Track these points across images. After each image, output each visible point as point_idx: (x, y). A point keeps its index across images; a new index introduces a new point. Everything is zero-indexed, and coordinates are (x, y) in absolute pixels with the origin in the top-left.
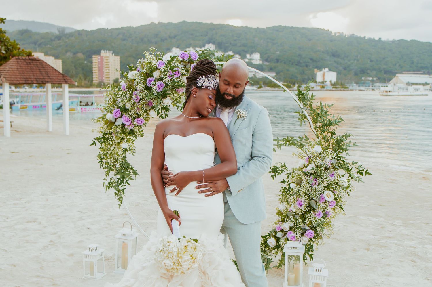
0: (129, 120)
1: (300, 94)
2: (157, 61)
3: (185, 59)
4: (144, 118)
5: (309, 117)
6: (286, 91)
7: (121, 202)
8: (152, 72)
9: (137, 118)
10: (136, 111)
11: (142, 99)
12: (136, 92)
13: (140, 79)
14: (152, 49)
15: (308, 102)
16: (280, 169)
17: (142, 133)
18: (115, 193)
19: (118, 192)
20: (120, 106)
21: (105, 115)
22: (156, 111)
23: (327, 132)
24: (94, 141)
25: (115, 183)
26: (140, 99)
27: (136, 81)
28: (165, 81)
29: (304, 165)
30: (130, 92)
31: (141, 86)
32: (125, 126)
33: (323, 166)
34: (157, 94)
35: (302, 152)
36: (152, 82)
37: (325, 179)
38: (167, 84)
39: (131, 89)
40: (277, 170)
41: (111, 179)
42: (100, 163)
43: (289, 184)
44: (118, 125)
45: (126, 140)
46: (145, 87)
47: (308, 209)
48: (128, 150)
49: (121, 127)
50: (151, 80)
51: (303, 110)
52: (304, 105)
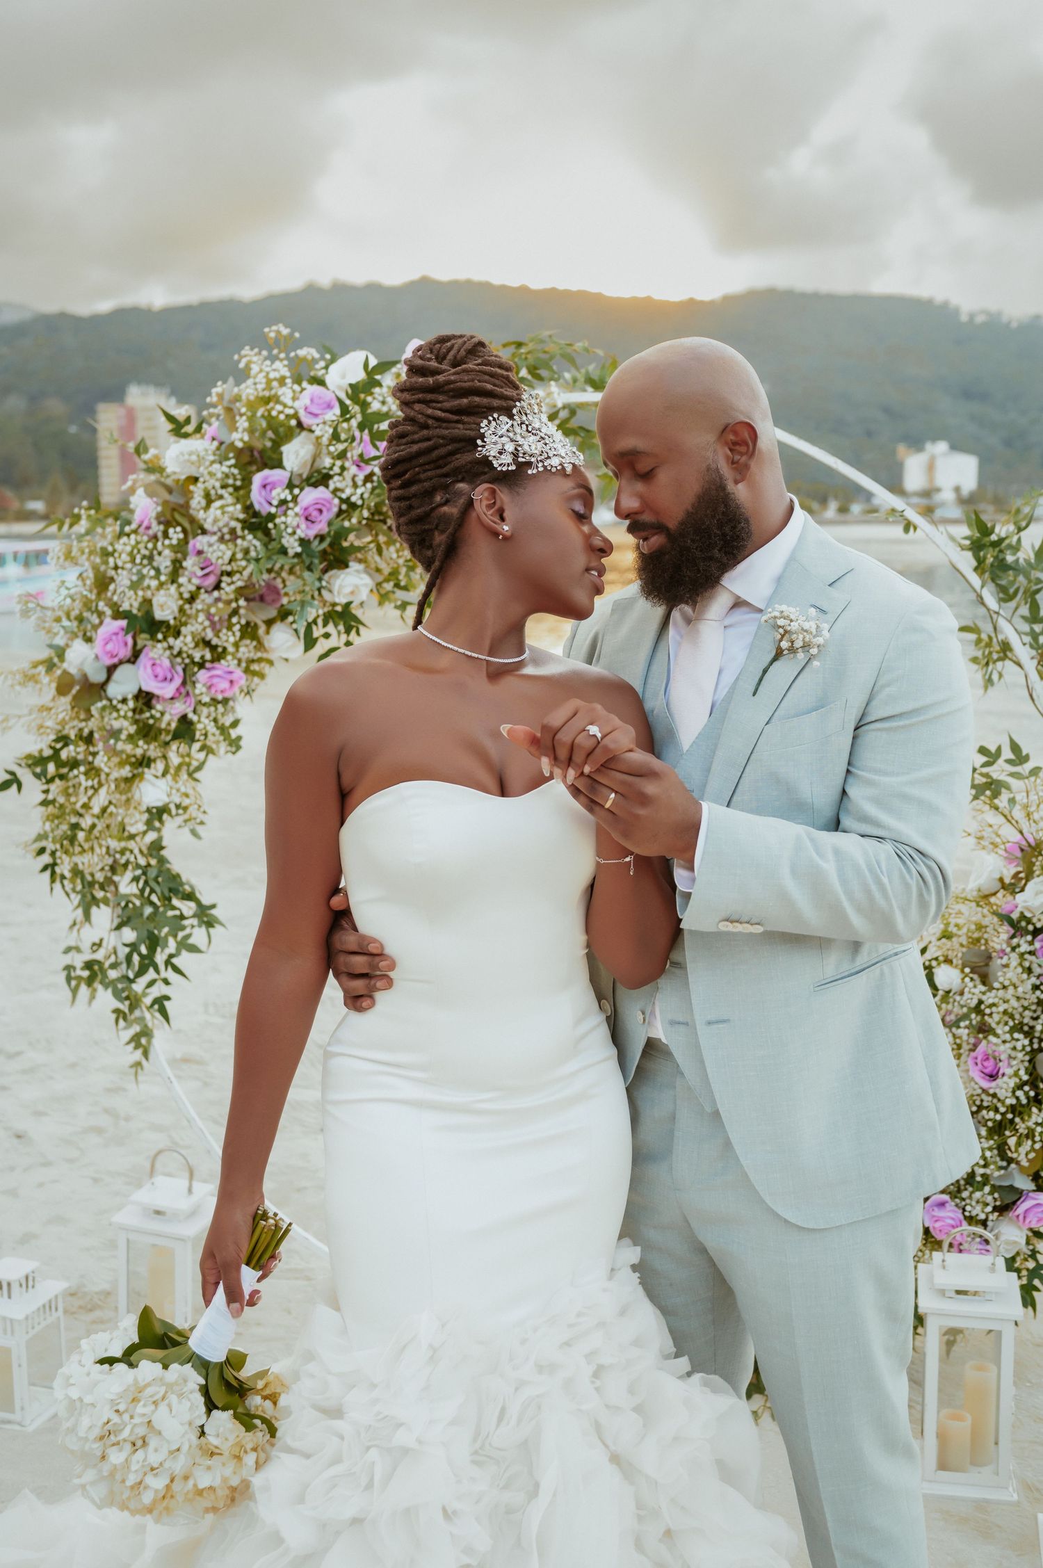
0: (169, 676)
1: (985, 540)
2: (303, 390)
4: (244, 665)
5: (1023, 652)
6: (915, 527)
7: (146, 1054)
8: (277, 444)
9: (208, 665)
10: (204, 629)
11: (229, 574)
12: (200, 542)
13: (219, 475)
14: (278, 332)
15: (1021, 578)
17: (234, 733)
18: (117, 1011)
19: (132, 1008)
20: (126, 606)
21: (61, 653)
22: (296, 630)
24: (13, 773)
25: (114, 966)
26: (221, 574)
27: (200, 485)
28: (339, 485)
30: (175, 542)
31: (223, 513)
32: (154, 702)
34: (299, 550)
35: (996, 818)
36: (274, 493)
38: (348, 498)
39: (179, 524)
41: (98, 945)
42: (48, 873)
44: (120, 698)
45: (160, 766)
46: (242, 516)
47: (1026, 1093)
48: (173, 811)
49: (134, 711)
50: (270, 480)
51: (995, 616)
52: (1001, 595)
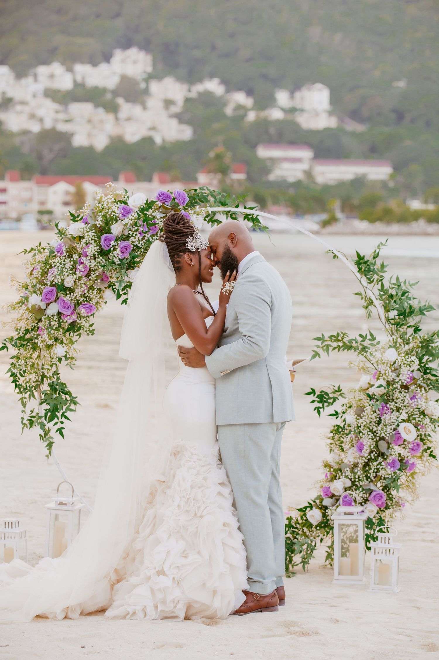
0: (69, 307)
1: (361, 261)
2: (118, 206)
3: (166, 203)
4: (95, 304)
5: (377, 302)
6: (338, 257)
7: (50, 453)
8: (109, 225)
9: (83, 303)
10: (84, 290)
11: (93, 271)
12: (84, 259)
13: (91, 236)
15: (375, 275)
16: (331, 396)
20: (56, 281)
21: (27, 299)
22: (114, 292)
23: (406, 327)
24: (5, 344)
26: (90, 270)
28: (134, 240)
29: (369, 383)
32: (62, 317)
33: (397, 382)
34: (120, 262)
35: (365, 359)
36: (111, 243)
37: (402, 404)
38: (136, 245)
40: (325, 398)
41: (32, 411)
42: (14, 383)
43: (344, 420)
44: (52, 315)
46: (98, 251)
47: (373, 455)
48: (63, 358)
50: (108, 238)
51: (365, 289)
52: (368, 281)
